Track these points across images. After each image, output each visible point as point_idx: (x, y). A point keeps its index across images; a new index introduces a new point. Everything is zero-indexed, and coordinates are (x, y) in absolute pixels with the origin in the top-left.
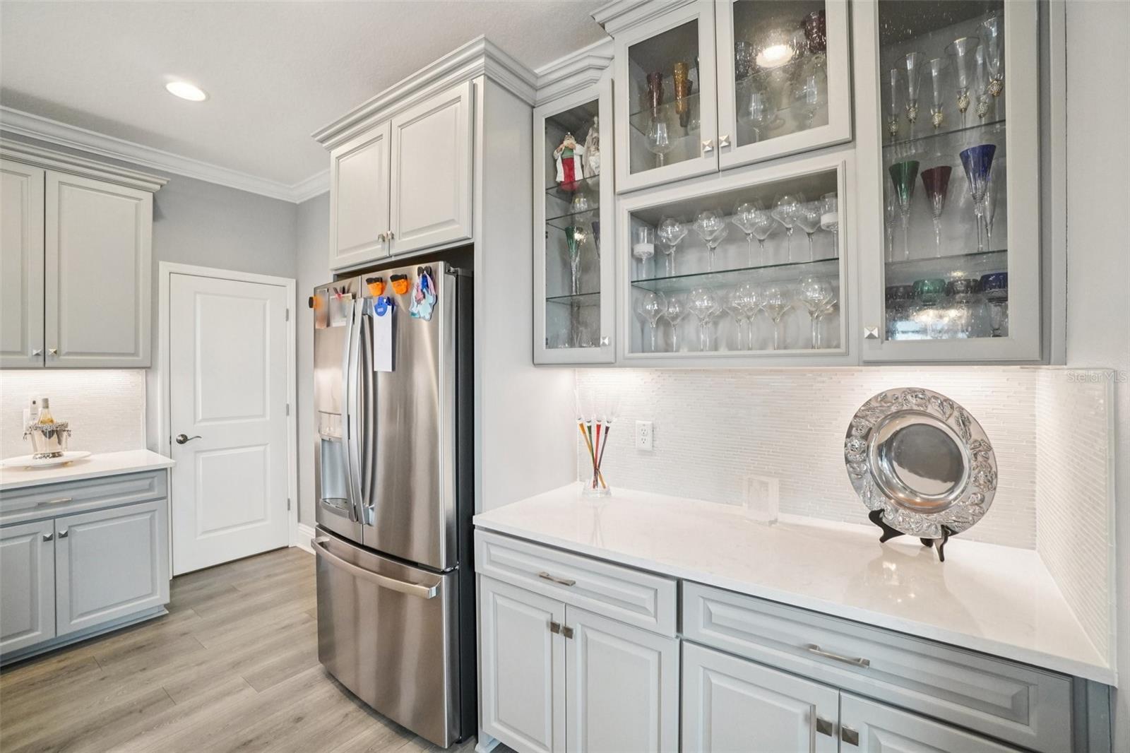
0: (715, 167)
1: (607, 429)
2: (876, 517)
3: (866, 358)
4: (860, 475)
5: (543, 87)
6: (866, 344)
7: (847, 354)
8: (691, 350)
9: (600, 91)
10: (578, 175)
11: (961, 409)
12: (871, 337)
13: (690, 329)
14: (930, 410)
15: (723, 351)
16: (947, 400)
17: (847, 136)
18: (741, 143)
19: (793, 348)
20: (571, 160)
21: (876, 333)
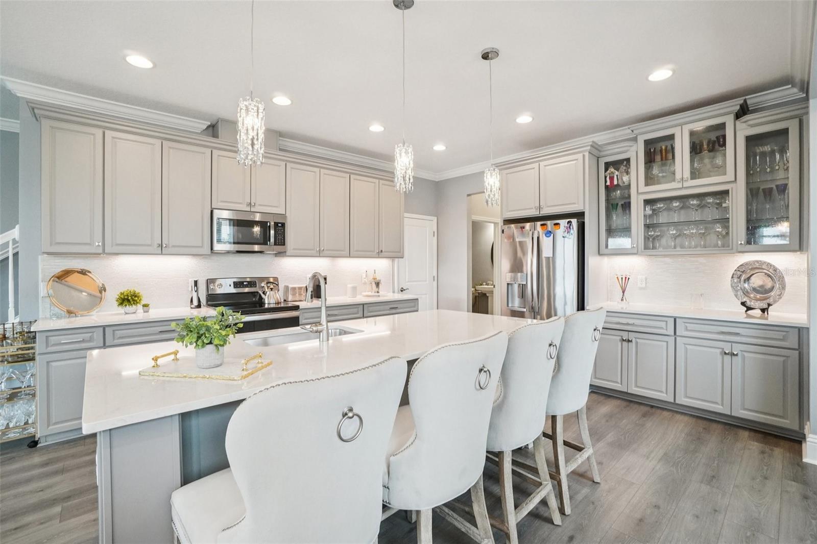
0: (681, 187)
1: (629, 278)
2: (743, 304)
3: (739, 250)
4: (737, 291)
5: (603, 151)
6: (739, 246)
7: (732, 249)
8: (663, 249)
9: (631, 154)
10: (615, 183)
11: (774, 266)
12: (741, 244)
13: (664, 241)
14: (763, 267)
15: (678, 249)
16: (769, 263)
17: (733, 179)
18: (692, 179)
19: (708, 247)
20: (613, 177)
21: (743, 243)
